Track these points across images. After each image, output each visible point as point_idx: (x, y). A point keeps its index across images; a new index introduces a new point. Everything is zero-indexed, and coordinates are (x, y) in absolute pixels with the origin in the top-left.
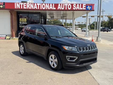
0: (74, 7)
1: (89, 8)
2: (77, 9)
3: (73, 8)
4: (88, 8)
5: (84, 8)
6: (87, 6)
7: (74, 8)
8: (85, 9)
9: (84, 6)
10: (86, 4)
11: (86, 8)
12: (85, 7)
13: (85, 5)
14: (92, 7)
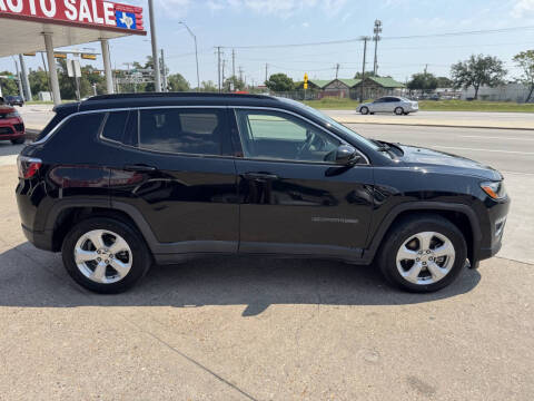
0: (66, 9)
1: (126, 20)
2: (81, 19)
3: (67, 13)
4: (123, 21)
5: (111, 18)
6: (118, 11)
7: (71, 13)
8: (113, 23)
9: (110, 9)
10: (116, 5)
11: (118, 22)
12: (112, 14)
13: (111, 6)
14: (137, 21)
